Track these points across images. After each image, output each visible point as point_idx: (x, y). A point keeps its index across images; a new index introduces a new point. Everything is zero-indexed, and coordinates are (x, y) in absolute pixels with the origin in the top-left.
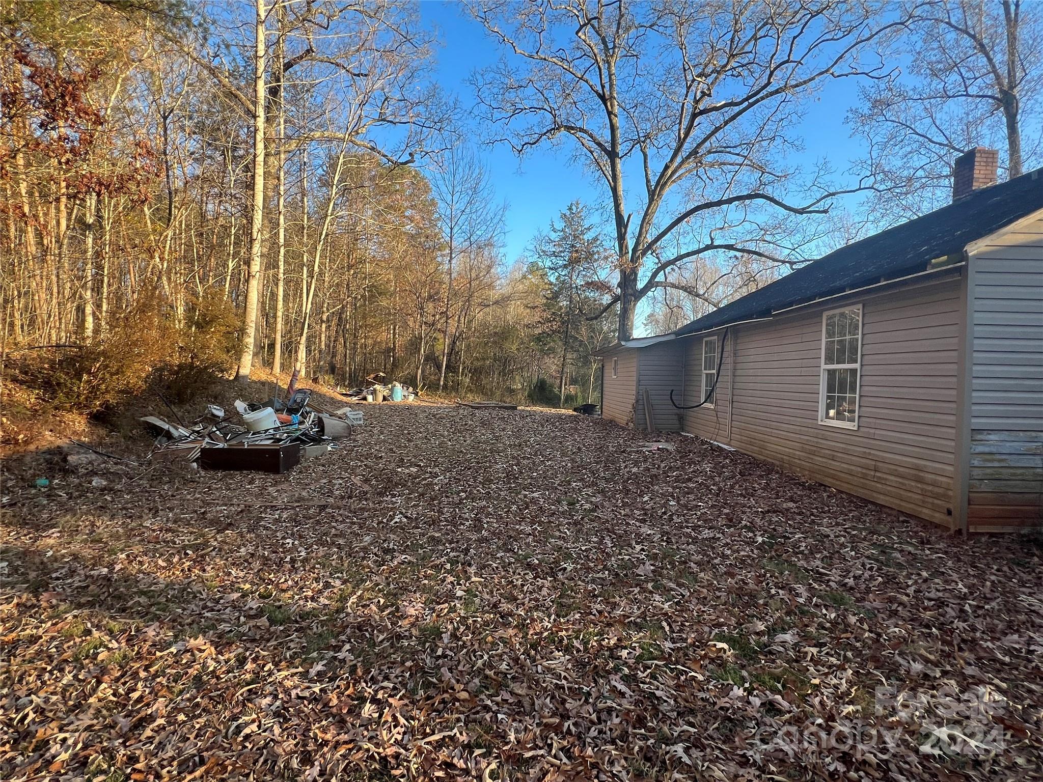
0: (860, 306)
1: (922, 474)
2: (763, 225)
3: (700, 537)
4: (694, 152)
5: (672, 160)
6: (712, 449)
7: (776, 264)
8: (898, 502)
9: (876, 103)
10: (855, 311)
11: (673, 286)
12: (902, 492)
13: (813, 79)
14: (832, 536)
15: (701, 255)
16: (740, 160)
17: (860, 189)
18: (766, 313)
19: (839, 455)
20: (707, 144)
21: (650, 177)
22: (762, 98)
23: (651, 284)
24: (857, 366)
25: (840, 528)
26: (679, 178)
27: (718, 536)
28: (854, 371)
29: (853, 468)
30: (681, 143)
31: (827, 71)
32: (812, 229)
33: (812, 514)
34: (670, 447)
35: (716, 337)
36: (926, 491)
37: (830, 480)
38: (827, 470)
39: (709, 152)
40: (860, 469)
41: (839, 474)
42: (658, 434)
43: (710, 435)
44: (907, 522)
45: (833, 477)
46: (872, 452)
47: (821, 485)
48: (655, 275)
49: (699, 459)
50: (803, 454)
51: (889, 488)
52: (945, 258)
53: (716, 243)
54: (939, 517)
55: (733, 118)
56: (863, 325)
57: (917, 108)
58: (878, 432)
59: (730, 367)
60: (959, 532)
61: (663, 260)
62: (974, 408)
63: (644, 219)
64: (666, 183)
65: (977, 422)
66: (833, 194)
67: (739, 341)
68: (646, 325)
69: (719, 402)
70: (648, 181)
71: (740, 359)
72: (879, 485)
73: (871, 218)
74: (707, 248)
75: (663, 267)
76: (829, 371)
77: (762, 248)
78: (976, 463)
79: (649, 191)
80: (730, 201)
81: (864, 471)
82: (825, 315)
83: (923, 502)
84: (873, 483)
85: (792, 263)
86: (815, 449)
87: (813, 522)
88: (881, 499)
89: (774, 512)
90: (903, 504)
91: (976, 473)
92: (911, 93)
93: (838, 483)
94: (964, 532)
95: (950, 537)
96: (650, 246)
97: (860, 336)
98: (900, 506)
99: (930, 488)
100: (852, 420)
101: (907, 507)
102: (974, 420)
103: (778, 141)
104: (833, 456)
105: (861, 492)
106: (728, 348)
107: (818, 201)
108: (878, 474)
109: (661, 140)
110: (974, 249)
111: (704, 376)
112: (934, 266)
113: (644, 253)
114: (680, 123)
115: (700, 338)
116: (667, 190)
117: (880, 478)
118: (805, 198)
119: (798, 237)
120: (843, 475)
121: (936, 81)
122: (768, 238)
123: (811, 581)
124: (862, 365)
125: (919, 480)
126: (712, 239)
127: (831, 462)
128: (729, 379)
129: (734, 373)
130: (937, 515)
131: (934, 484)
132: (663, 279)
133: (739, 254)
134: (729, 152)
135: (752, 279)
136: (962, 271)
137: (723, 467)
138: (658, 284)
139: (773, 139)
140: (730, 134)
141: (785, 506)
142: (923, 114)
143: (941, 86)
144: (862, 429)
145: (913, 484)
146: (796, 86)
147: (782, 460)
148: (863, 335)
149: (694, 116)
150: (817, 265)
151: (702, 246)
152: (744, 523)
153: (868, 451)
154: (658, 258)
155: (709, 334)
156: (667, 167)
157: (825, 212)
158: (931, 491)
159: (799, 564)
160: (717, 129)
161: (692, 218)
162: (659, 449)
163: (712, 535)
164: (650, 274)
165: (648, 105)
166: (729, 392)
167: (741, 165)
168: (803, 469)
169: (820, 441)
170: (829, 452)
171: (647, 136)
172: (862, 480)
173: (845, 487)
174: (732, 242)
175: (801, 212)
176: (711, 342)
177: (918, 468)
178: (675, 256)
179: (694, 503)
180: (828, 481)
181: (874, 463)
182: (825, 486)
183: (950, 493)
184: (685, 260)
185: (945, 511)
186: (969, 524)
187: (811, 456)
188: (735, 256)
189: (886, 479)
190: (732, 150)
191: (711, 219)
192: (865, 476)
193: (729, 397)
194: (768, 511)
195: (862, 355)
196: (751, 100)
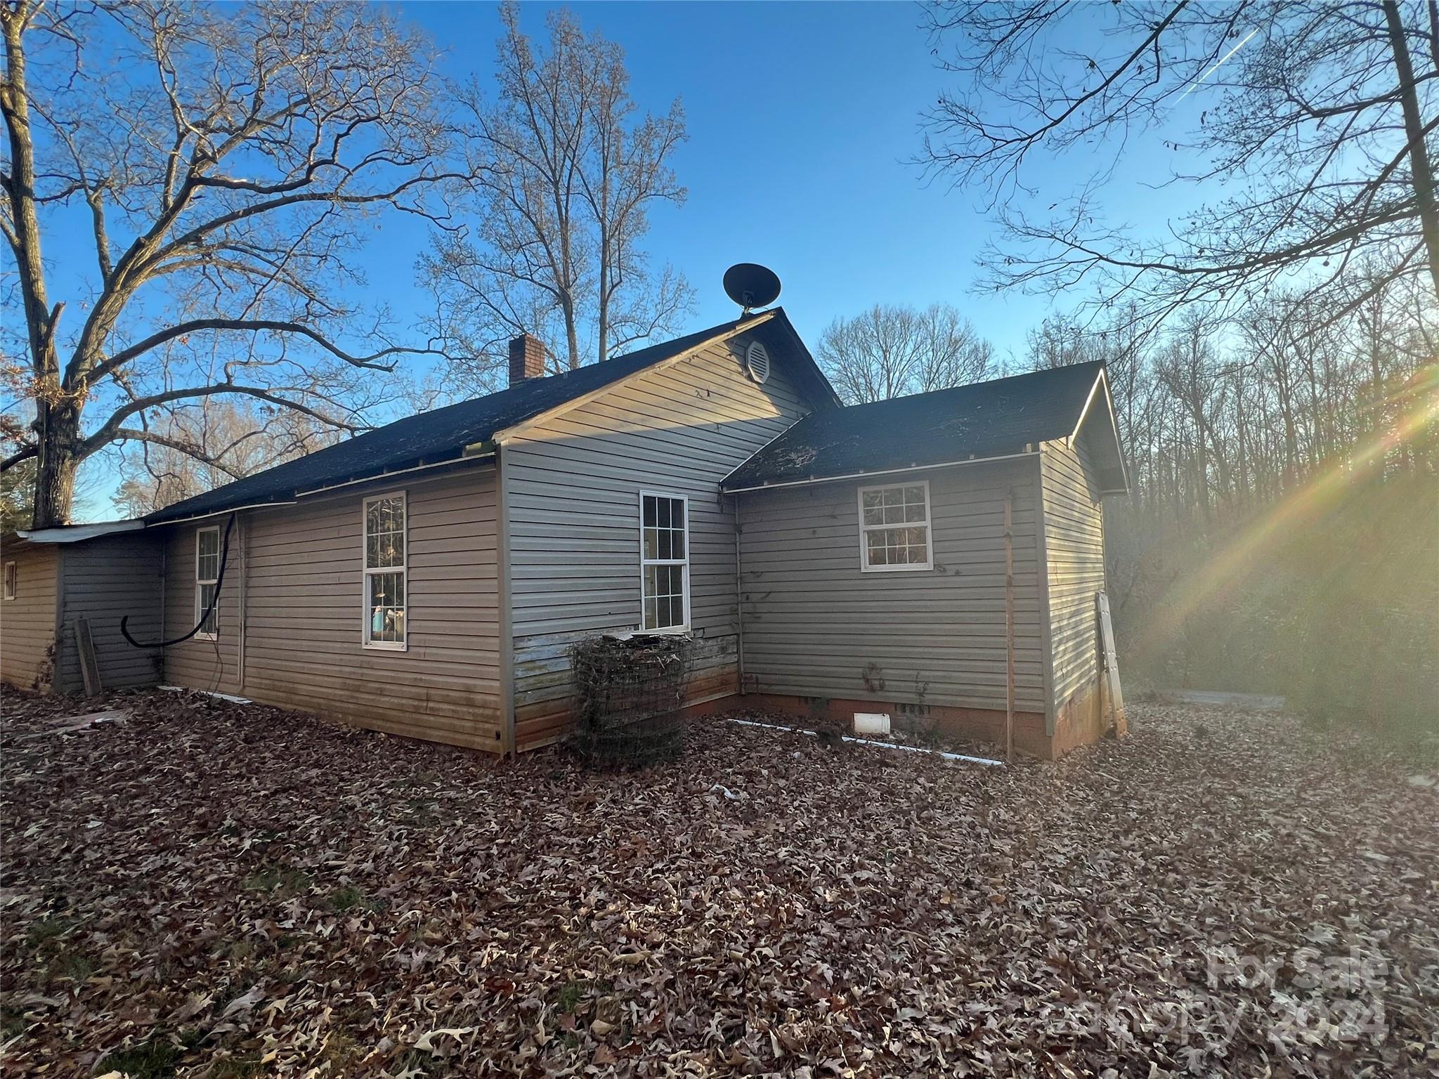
0: (403, 494)
1: (472, 696)
2: (310, 370)
3: (134, 874)
4: (194, 237)
5: (150, 237)
6: (209, 707)
7: (329, 427)
8: (451, 735)
9: (447, 257)
10: (396, 499)
11: (159, 440)
12: (456, 722)
13: (370, 199)
14: (359, 805)
15: (212, 397)
16: (272, 270)
17: (428, 351)
18: (287, 494)
19: (388, 686)
20: (219, 231)
21: (108, 251)
22: (301, 198)
23: (109, 433)
24: (403, 569)
25: (373, 790)
26: (168, 268)
27: (171, 860)
28: (400, 575)
29: (404, 701)
30: (169, 214)
31: (388, 196)
32: (376, 389)
33: (342, 780)
34: (120, 718)
35: (217, 528)
36: (478, 715)
37: (379, 723)
38: (375, 710)
39: (223, 245)
40: (411, 702)
41: (389, 712)
42: (108, 694)
43: (207, 684)
44: (460, 758)
45: (384, 718)
46: (424, 677)
47: (368, 731)
48: (121, 415)
49: (176, 729)
50: (346, 693)
51: (443, 720)
52: (479, 445)
53: (235, 384)
54: (489, 744)
55: (260, 208)
56: (408, 517)
57: (490, 279)
58: (428, 650)
59: (240, 573)
60: (508, 756)
61: (139, 395)
62: (515, 612)
63: (93, 318)
64: (140, 270)
65: (518, 629)
66: (399, 350)
67: (254, 534)
68: (117, 502)
69: (222, 630)
70: (103, 258)
71: (254, 562)
72: (432, 718)
73: (444, 388)
74: (220, 388)
75: (139, 405)
76: (373, 576)
77: (311, 403)
78: (520, 674)
79: (105, 274)
80: (256, 325)
81: (416, 703)
82: (366, 501)
83: (476, 729)
84: (426, 717)
85: (353, 430)
86: (358, 683)
87: (341, 790)
88: (435, 736)
89: (285, 790)
90: (457, 736)
91: (521, 685)
92: (482, 259)
93: (388, 725)
94: (512, 754)
95: (500, 764)
96: (106, 367)
97: (405, 531)
98: (454, 739)
99: (481, 711)
100: (400, 639)
101: (461, 740)
102: (516, 627)
103: (331, 263)
104: (382, 690)
105: (414, 732)
106: (236, 544)
107: (380, 355)
108: (431, 705)
109: (133, 197)
110: (504, 438)
111: (199, 591)
112: (470, 453)
113: (94, 376)
114: (167, 183)
115: (192, 528)
116: (140, 282)
117: (432, 709)
118: (363, 347)
119: (360, 398)
120: (395, 713)
121: (505, 256)
122: (319, 390)
123: (313, 886)
124: (408, 568)
125: (470, 703)
126: (229, 377)
127: (378, 698)
128: (239, 592)
129: (247, 583)
130: (488, 741)
131: (484, 706)
132: (139, 427)
133: (275, 406)
134: (258, 256)
135: (299, 442)
136: (494, 461)
137: (218, 735)
138: (125, 435)
139: (324, 258)
140: (256, 228)
141: (304, 777)
142: (496, 287)
143: (509, 262)
144: (412, 649)
145: (465, 709)
146: (346, 199)
147: (319, 706)
148: (408, 530)
149: (191, 182)
150: (377, 436)
151: (212, 384)
152: (227, 823)
153: (419, 676)
154: (128, 390)
155: (208, 522)
156: (139, 245)
157: (389, 369)
158: (482, 715)
159: (300, 865)
160: (234, 216)
161: (193, 337)
162: (94, 725)
163: (159, 863)
164: (110, 414)
165: (104, 132)
166: (240, 612)
167: (272, 278)
168: (345, 713)
169: (365, 671)
170: (377, 685)
171: (101, 184)
172: (414, 716)
173: (396, 729)
174: (264, 387)
175: (359, 363)
176: (209, 534)
177: (468, 690)
178: (162, 391)
179: (142, 812)
180: (376, 724)
181: (425, 691)
182: (374, 732)
183: (498, 713)
184: (183, 400)
185: (494, 735)
186: (517, 743)
187: (357, 695)
188: (269, 408)
189: (438, 710)
190: (262, 254)
191: (228, 345)
192: (416, 710)
193: (240, 620)
194: (276, 792)
195: (408, 555)
196: (287, 194)
